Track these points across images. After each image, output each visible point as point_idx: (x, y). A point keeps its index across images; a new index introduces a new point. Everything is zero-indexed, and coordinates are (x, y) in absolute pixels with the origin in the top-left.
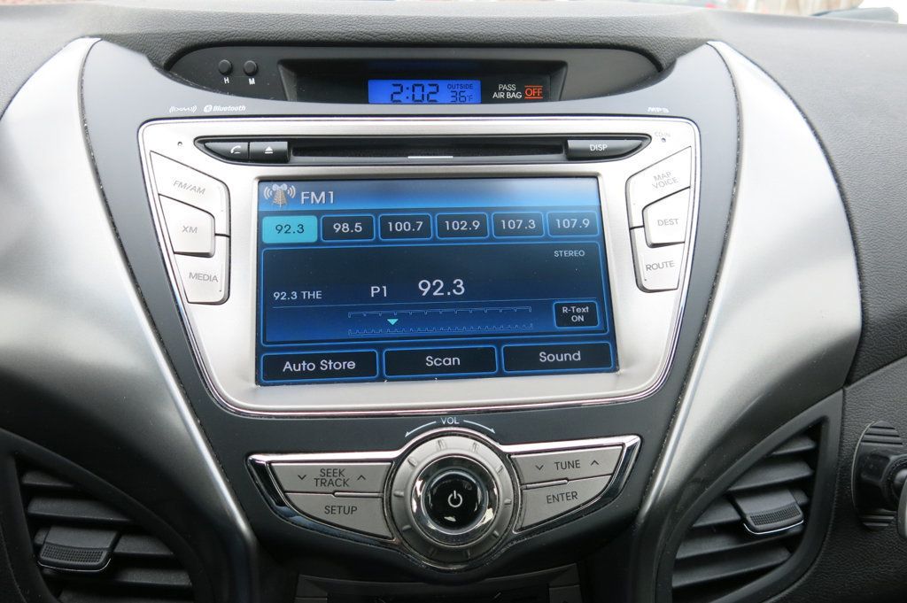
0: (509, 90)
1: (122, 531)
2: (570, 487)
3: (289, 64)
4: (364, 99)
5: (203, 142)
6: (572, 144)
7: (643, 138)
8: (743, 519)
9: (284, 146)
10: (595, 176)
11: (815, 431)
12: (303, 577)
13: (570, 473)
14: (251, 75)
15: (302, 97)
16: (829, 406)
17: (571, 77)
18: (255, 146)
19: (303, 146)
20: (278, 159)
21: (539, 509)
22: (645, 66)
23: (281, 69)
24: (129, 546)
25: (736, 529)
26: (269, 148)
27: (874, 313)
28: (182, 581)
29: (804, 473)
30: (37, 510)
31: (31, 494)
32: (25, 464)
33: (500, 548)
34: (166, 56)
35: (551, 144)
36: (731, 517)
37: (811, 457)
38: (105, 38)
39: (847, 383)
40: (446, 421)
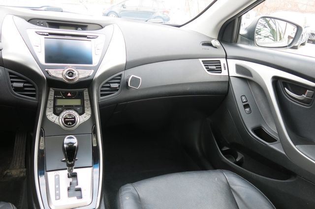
0: (80, 29)
1: (25, 83)
2: (84, 75)
3: (47, 22)
4: (59, 28)
5: (36, 32)
6: (87, 36)
7: (97, 36)
10: (90, 41)
11: (120, 75)
13: (85, 73)
14: (42, 23)
15: (50, 27)
16: (122, 73)
17: (88, 27)
18: (43, 33)
19: (51, 34)
20: (47, 35)
21: (81, 76)
22: (101, 27)
24: (25, 85)
25: (109, 87)
26: (46, 34)
27: (128, 60)
28: (34, 89)
29: (119, 81)
30: (12, 80)
31: (11, 78)
32: (10, 73)
33: (76, 80)
34: (28, 20)
35: (85, 36)
36: (108, 85)
37: (120, 79)
38: (15, 15)
39: (125, 70)
40: (70, 67)
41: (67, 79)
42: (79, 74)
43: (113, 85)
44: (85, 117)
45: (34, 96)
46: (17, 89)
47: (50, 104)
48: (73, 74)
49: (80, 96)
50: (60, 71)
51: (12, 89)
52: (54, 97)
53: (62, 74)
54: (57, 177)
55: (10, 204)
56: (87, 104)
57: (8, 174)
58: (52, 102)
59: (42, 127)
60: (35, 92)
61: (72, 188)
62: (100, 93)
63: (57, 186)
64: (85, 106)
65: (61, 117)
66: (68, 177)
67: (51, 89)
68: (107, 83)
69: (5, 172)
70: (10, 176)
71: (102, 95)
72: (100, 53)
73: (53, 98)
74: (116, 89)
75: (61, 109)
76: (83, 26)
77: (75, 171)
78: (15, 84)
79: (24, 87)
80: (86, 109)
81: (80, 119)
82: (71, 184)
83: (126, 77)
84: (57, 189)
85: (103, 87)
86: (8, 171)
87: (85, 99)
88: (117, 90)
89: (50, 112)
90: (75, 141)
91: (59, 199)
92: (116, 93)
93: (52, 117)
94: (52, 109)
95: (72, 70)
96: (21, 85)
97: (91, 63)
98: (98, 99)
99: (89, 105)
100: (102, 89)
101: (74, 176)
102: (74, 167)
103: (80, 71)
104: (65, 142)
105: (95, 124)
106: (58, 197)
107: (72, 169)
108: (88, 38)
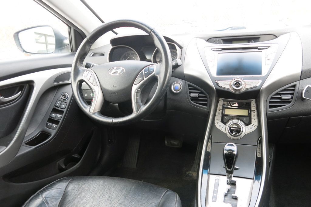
0: (252, 41)
1: (200, 93)
2: (252, 85)
3: (222, 40)
4: (232, 43)
5: (211, 49)
6: (259, 48)
7: (269, 47)
8: (281, 97)
9: (221, 49)
10: (261, 52)
12: (220, 98)
13: (252, 83)
14: (218, 41)
15: (224, 43)
16: (297, 83)
17: (261, 39)
18: (218, 49)
19: (224, 49)
20: (221, 51)
21: (248, 87)
22: (275, 37)
23: (221, 40)
24: (200, 95)
25: (280, 98)
26: (219, 50)
27: (304, 69)
28: (206, 99)
29: (293, 92)
30: (190, 91)
31: (190, 89)
32: (189, 86)
33: (243, 90)
34: (207, 40)
35: (256, 48)
36: (279, 96)
37: (294, 90)
38: (198, 38)
39: (300, 79)
40: (238, 78)
41: (233, 89)
42: (246, 85)
43: (284, 97)
44: (251, 128)
45: (205, 105)
46: (193, 99)
47: (219, 113)
48: (239, 84)
49: (247, 107)
50: (228, 82)
51: (190, 98)
52: (223, 107)
53: (230, 85)
54: (217, 181)
55: (176, 194)
56: (254, 115)
57: (190, 175)
58: (221, 111)
59: (210, 133)
60: (207, 102)
61: (229, 195)
62: (268, 104)
63: (216, 190)
64: (252, 117)
65: (227, 126)
66: (228, 184)
67: (220, 99)
68: (277, 94)
69: (188, 173)
70: (191, 177)
71: (271, 107)
72: (270, 63)
73: (221, 108)
74: (288, 101)
75: (228, 118)
76: (255, 38)
77: (233, 179)
78: (193, 95)
79: (199, 97)
80: (253, 120)
81: (246, 130)
82: (229, 191)
83: (301, 88)
84: (216, 192)
85: (272, 98)
86: (190, 172)
87: (252, 109)
88: (290, 102)
89: (218, 120)
90: (235, 148)
91: (215, 201)
92: (288, 105)
93: (219, 125)
94: (220, 118)
95: (240, 81)
96: (196, 95)
97: (260, 73)
98: (266, 111)
99: (256, 117)
100: (271, 100)
101: (233, 184)
102: (233, 175)
103: (247, 82)
104: (225, 148)
105: (261, 136)
106: (214, 199)
107: (231, 177)
108: (259, 49)
